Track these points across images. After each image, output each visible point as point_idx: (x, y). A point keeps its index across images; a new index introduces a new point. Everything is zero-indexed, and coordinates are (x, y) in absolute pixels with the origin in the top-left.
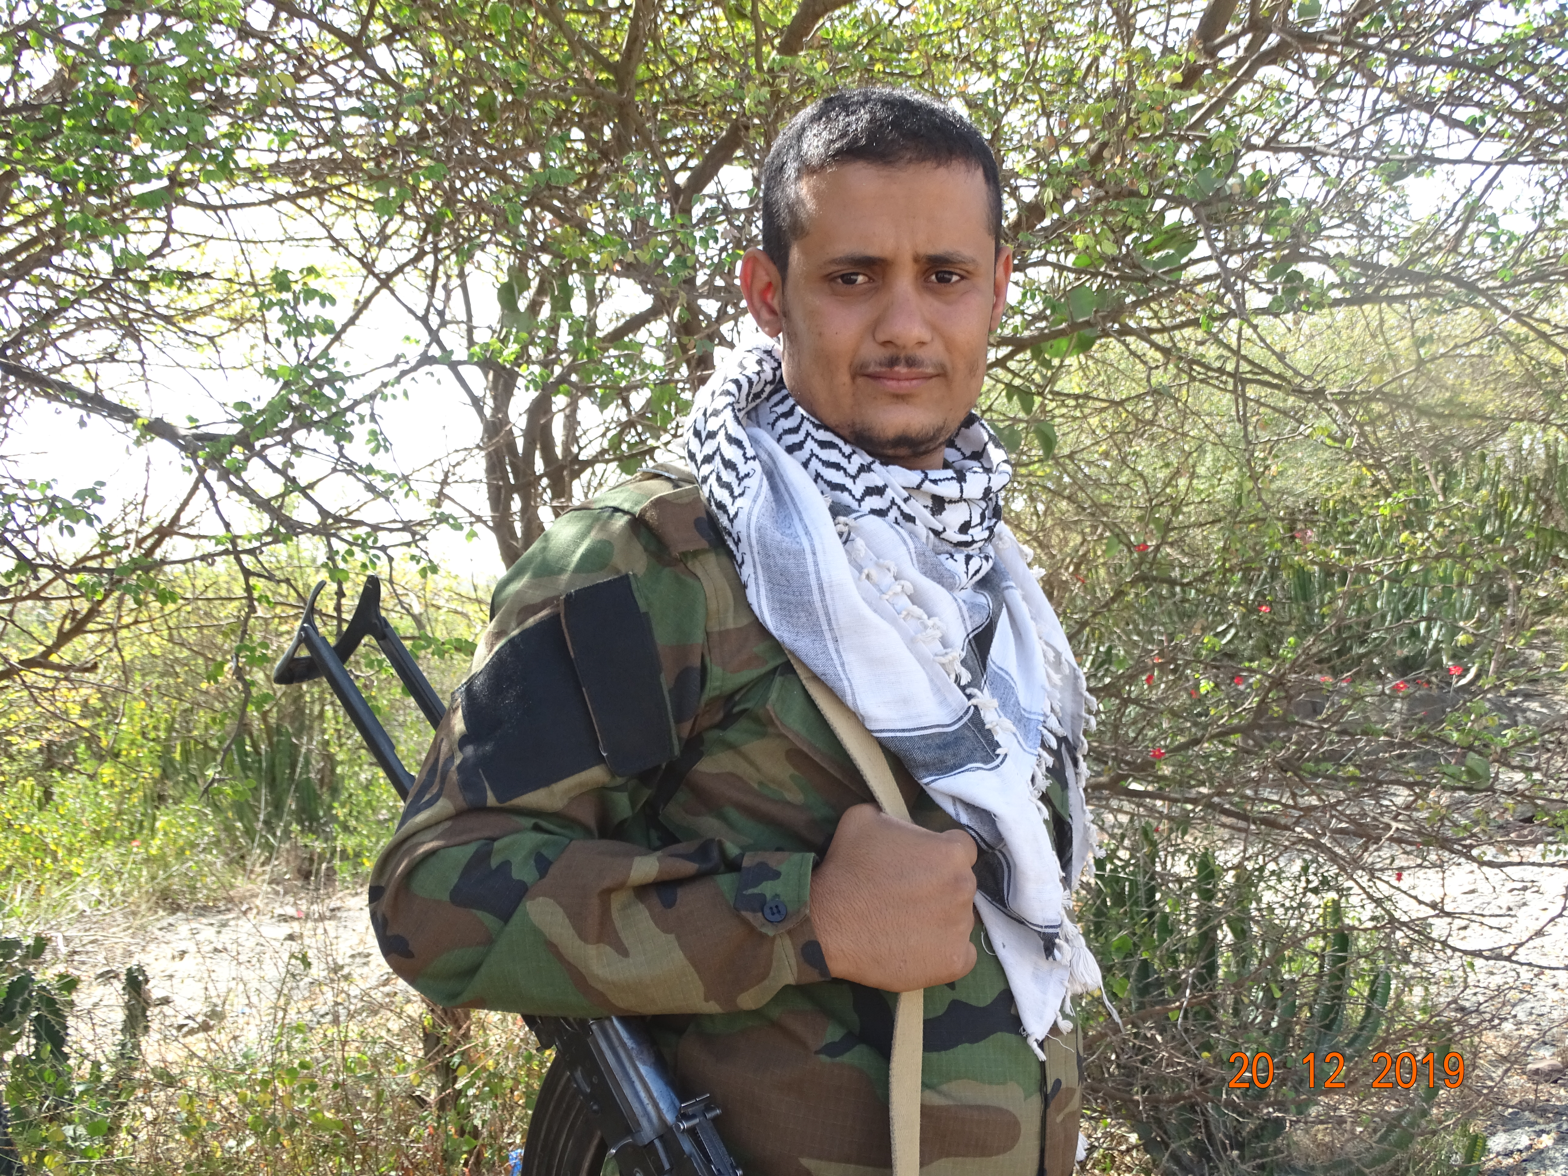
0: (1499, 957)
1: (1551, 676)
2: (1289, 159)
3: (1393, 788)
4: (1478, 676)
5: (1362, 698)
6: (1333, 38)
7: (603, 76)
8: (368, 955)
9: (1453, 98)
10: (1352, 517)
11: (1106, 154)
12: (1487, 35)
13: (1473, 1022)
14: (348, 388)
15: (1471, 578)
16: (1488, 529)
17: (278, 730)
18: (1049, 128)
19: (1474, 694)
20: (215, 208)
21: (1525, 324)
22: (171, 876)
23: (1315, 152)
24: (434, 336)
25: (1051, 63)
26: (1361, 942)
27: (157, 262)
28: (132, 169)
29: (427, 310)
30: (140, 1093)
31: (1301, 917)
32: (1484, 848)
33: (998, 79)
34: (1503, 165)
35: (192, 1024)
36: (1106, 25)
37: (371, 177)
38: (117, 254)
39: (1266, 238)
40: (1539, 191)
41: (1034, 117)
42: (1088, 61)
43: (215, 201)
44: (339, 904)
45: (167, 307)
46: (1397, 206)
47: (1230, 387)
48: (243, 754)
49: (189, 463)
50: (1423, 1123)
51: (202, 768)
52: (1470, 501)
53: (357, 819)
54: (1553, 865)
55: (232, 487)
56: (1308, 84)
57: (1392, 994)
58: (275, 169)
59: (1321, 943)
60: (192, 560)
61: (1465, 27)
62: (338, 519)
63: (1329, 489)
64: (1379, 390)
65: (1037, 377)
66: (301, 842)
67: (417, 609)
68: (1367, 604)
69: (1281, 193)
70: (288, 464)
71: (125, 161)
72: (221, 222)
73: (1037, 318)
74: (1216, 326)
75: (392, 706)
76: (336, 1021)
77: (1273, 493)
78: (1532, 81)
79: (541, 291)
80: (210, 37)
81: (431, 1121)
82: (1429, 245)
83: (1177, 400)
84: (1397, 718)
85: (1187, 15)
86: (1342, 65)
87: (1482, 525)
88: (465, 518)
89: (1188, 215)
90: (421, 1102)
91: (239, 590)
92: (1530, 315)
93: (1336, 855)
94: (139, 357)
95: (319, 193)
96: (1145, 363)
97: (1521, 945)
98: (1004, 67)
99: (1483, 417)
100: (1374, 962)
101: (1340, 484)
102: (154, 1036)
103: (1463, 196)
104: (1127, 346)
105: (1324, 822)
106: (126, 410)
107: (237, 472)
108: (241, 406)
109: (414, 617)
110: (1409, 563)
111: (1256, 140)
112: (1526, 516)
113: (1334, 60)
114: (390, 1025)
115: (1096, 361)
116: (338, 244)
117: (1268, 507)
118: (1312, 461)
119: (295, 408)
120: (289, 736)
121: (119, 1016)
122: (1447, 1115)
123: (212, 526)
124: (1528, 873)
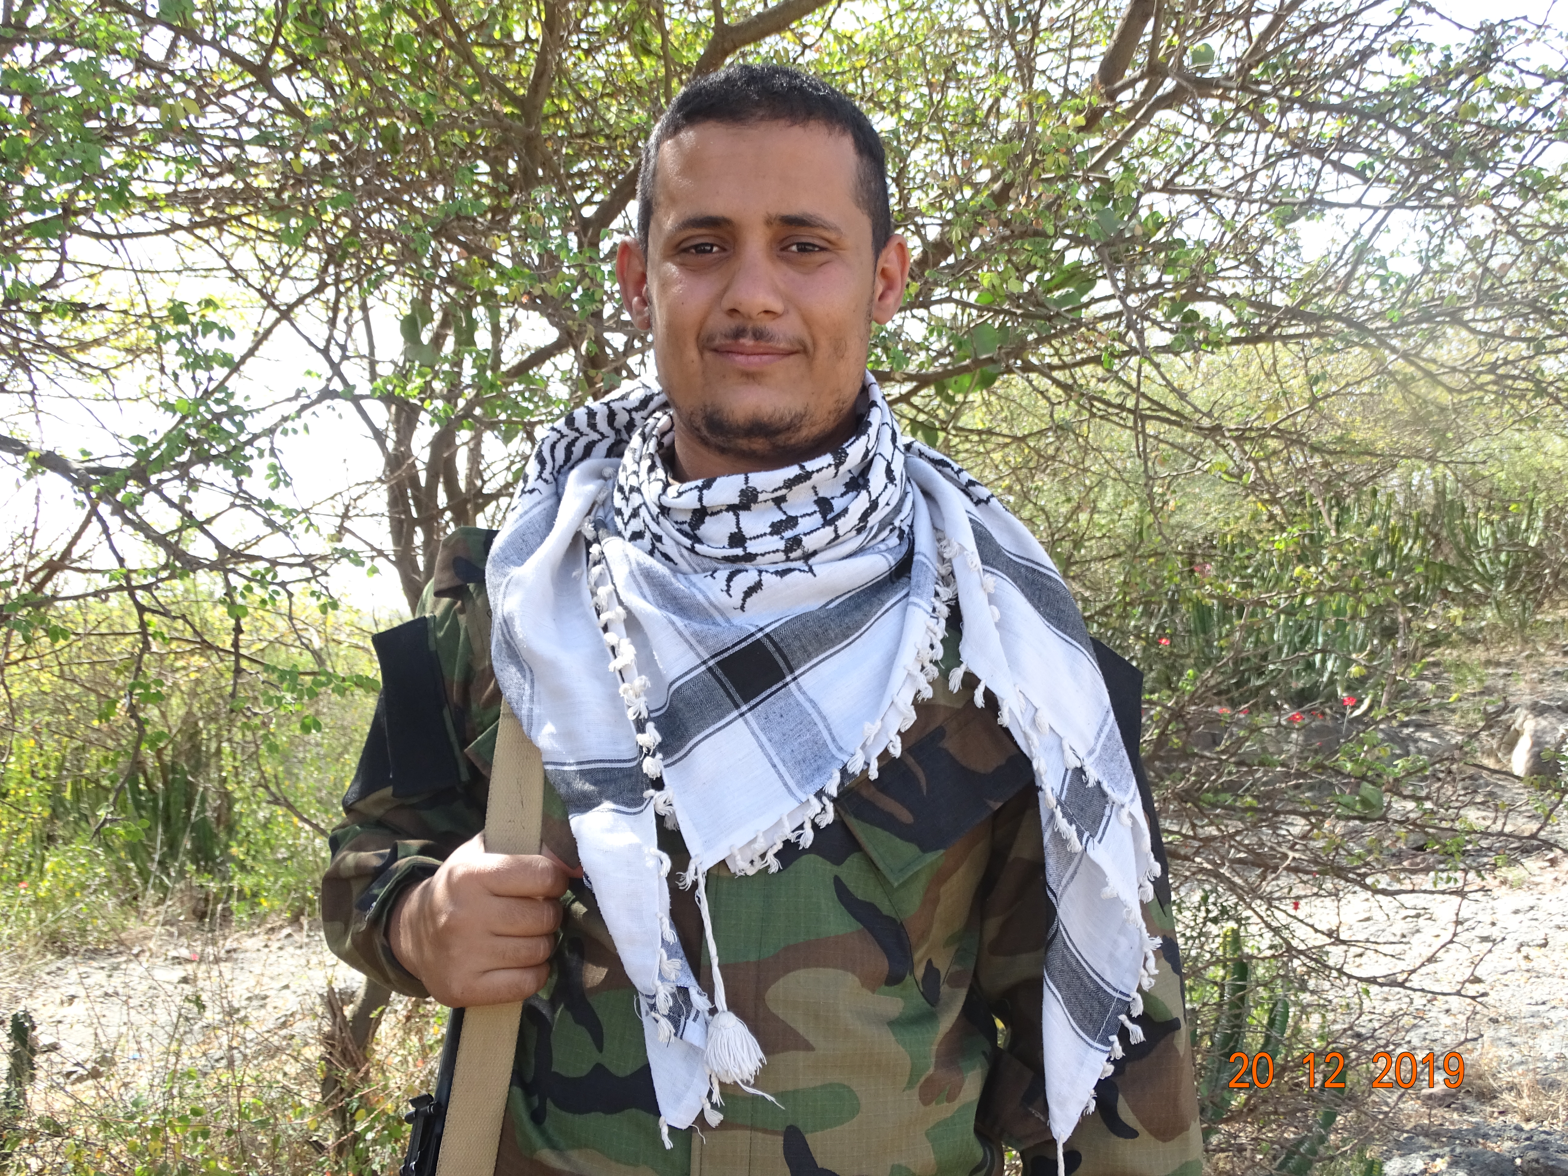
0: (1394, 983)
1: (1441, 706)
2: (1184, 201)
3: (1291, 818)
4: (1371, 708)
5: (1259, 729)
6: (1230, 84)
7: (508, 110)
8: (265, 998)
9: (1343, 144)
10: (1248, 551)
11: (1011, 193)
12: (1375, 84)
13: (1369, 1048)
14: (249, 423)
15: (1364, 612)
16: (1380, 563)
17: (174, 768)
18: (953, 166)
19: (1367, 725)
20: (109, 238)
21: (1412, 363)
22: (60, 918)
23: (1211, 194)
24: (336, 368)
25: (953, 103)
26: (1260, 971)
27: (52, 294)
28: (25, 198)
29: (328, 341)
30: (25, 1143)
31: (1201, 947)
32: (1379, 876)
33: (901, 118)
34: (1390, 209)
35: (81, 1071)
36: (1007, 68)
37: (272, 208)
38: (8, 284)
39: (1167, 278)
40: (1425, 236)
41: (935, 157)
42: (989, 102)
43: (110, 230)
44: (235, 945)
45: (60, 337)
46: (1290, 248)
47: (1130, 423)
48: (137, 792)
49: (82, 497)
50: (1322, 1149)
51: (94, 808)
52: (1361, 536)
53: (254, 858)
54: (1443, 892)
55: (127, 521)
56: (1203, 128)
57: (1290, 1022)
58: (172, 199)
59: (1221, 972)
60: (84, 596)
61: (1352, 75)
62: (237, 555)
63: (1227, 523)
64: (1274, 427)
65: (941, 413)
66: (196, 882)
67: (317, 644)
68: (1264, 637)
69: (1178, 234)
70: (186, 499)
71: (18, 191)
72: (116, 251)
73: (941, 354)
74: (1117, 365)
75: (291, 743)
76: (231, 1064)
77: (1173, 528)
78: (1418, 128)
79: (444, 324)
80: (106, 66)
81: (329, 1166)
82: (1320, 286)
83: (1077, 436)
84: (1293, 749)
85: (1087, 59)
86: (1238, 109)
87: (1373, 559)
88: (365, 553)
89: (1087, 255)
90: (319, 1147)
91: (133, 625)
92: (1417, 355)
93: (1234, 884)
94: (30, 387)
95: (218, 223)
96: (1048, 399)
97: (1413, 971)
98: (907, 106)
99: (1373, 454)
100: (1272, 990)
101: (1237, 519)
102: (41, 1084)
103: (1353, 239)
104: (1030, 382)
105: (1222, 851)
106: (16, 442)
107: (132, 508)
108: (137, 439)
109: (314, 653)
110: (1304, 595)
111: (1155, 183)
112: (1416, 551)
113: (1229, 106)
114: (287, 1069)
115: (999, 397)
116: (237, 275)
117: (1169, 542)
118: (1210, 496)
119: (193, 442)
120: (184, 773)
121: (4, 1064)
122: (1344, 1141)
123: (104, 559)
124: (1420, 900)
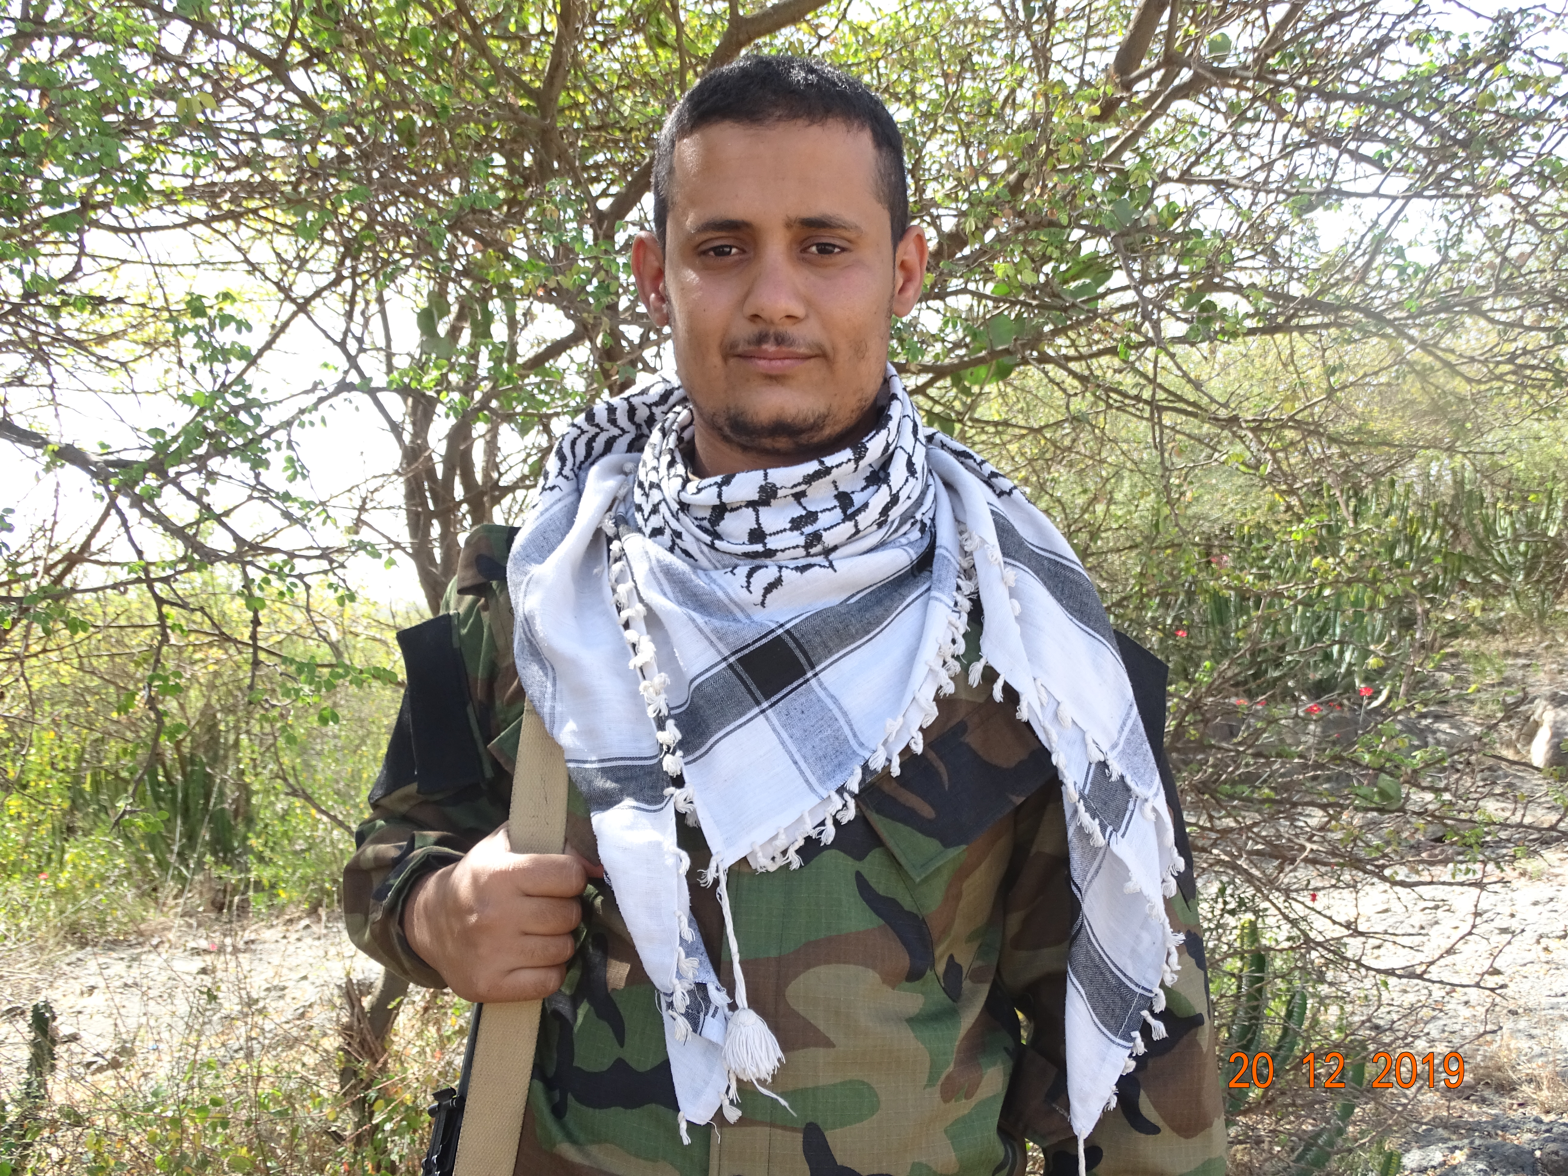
0: (1412, 975)
1: (1460, 698)
2: (1202, 191)
3: (1309, 810)
4: (1389, 699)
5: (1276, 721)
6: (1247, 74)
7: (523, 102)
8: (284, 988)
9: (1361, 134)
10: (1265, 542)
11: (1026, 184)
12: (1393, 73)
13: (1387, 1040)
14: (265, 415)
15: (1382, 603)
16: (1398, 554)
17: (192, 760)
18: (969, 157)
19: (1385, 717)
20: (127, 231)
21: (1431, 353)
22: (80, 910)
23: (1228, 184)
24: (352, 361)
25: (969, 94)
26: (1278, 963)
27: (71, 288)
28: (44, 192)
29: (345, 334)
30: (46, 1133)
31: (1219, 939)
32: (1397, 867)
33: (917, 109)
34: (1408, 199)
35: (101, 1061)
36: (1023, 58)
37: (289, 201)
38: (27, 278)
39: (1182, 268)
40: (1443, 226)
41: (951, 148)
42: (1005, 92)
43: (128, 223)
44: (253, 936)
45: (79, 330)
46: (1307, 239)
47: (1147, 415)
48: (156, 784)
49: (101, 490)
50: (1340, 1141)
51: (113, 800)
52: (1379, 527)
53: (272, 849)
54: (1462, 884)
55: (145, 513)
56: (1220, 117)
57: (1308, 1013)
58: (190, 192)
59: (1239, 964)
60: (103, 588)
61: (1370, 64)
62: (255, 547)
63: (1244, 514)
64: (1291, 418)
65: (957, 405)
66: (215, 873)
67: (335, 636)
68: (1281, 628)
69: (1194, 224)
70: (203, 492)
71: (37, 185)
72: (134, 245)
73: (957, 345)
74: (1133, 355)
75: (309, 735)
76: (249, 1056)
77: (1189, 519)
78: (1435, 117)
79: (461, 317)
80: (124, 60)
81: (347, 1157)
82: (1338, 276)
83: (1093, 427)
84: (1311, 740)
85: (1103, 49)
86: (1254, 99)
87: (1391, 550)
88: (383, 545)
89: (1103, 245)
90: (338, 1138)
91: (152, 619)
92: (1436, 345)
93: (1252, 875)
94: (49, 381)
95: (235, 217)
96: (1064, 391)
97: (1432, 963)
98: (922, 97)
99: (1390, 445)
100: (1290, 982)
101: (1255, 510)
102: (61, 1075)
103: (1371, 229)
104: (1046, 373)
105: (1240, 843)
106: (36, 436)
107: (151, 500)
108: (155, 432)
109: (332, 645)
110: (1322, 586)
111: (1171, 173)
112: (1435, 541)
113: (1245, 95)
114: (305, 1059)
115: (1015, 388)
116: (254, 268)
117: (1185, 533)
118: (1227, 486)
119: (211, 435)
120: (203, 765)
121: (25, 1054)
122: (1363, 1133)
123: (123, 552)
124: (1439, 892)
